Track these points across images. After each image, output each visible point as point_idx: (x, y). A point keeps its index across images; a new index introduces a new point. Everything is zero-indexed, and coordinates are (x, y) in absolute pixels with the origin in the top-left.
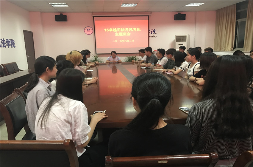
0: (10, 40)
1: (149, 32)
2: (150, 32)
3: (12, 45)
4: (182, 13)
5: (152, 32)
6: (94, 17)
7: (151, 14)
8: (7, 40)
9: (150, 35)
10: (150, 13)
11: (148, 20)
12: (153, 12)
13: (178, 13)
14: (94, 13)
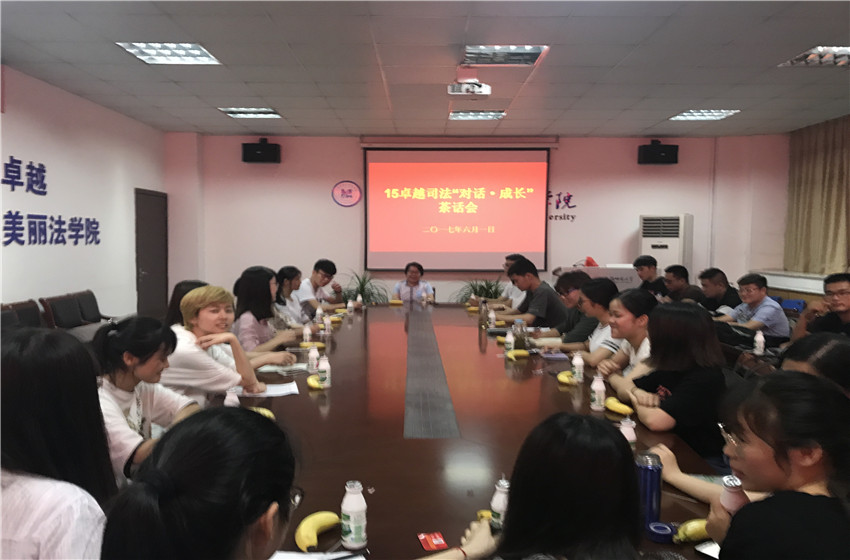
0: (83, 222)
1: (547, 204)
2: (553, 201)
3: (88, 237)
4: (664, 142)
5: (559, 202)
6: (366, 149)
7: (557, 141)
8: (72, 220)
9: (553, 211)
10: (554, 140)
11: (545, 164)
12: (565, 136)
13: (653, 141)
14: (366, 139)
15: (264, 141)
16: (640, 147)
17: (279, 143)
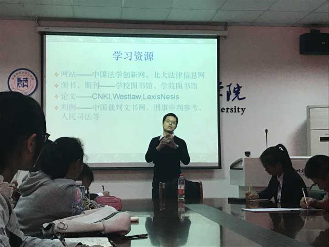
2: (224, 92)
5: (229, 94)
9: (225, 103)
16: (301, 36)
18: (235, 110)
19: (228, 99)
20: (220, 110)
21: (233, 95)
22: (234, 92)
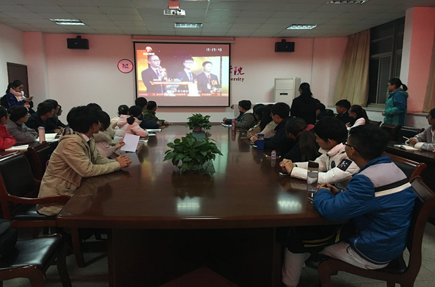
1: (230, 72)
4: (288, 40)
5: (235, 72)
6: (134, 43)
10: (233, 39)
11: (229, 51)
12: (237, 37)
13: (282, 40)
14: (134, 37)
15: (79, 37)
16: (276, 43)
17: (87, 38)
18: (239, 79)
19: (235, 74)
20: (230, 79)
21: (238, 72)
22: (239, 70)
